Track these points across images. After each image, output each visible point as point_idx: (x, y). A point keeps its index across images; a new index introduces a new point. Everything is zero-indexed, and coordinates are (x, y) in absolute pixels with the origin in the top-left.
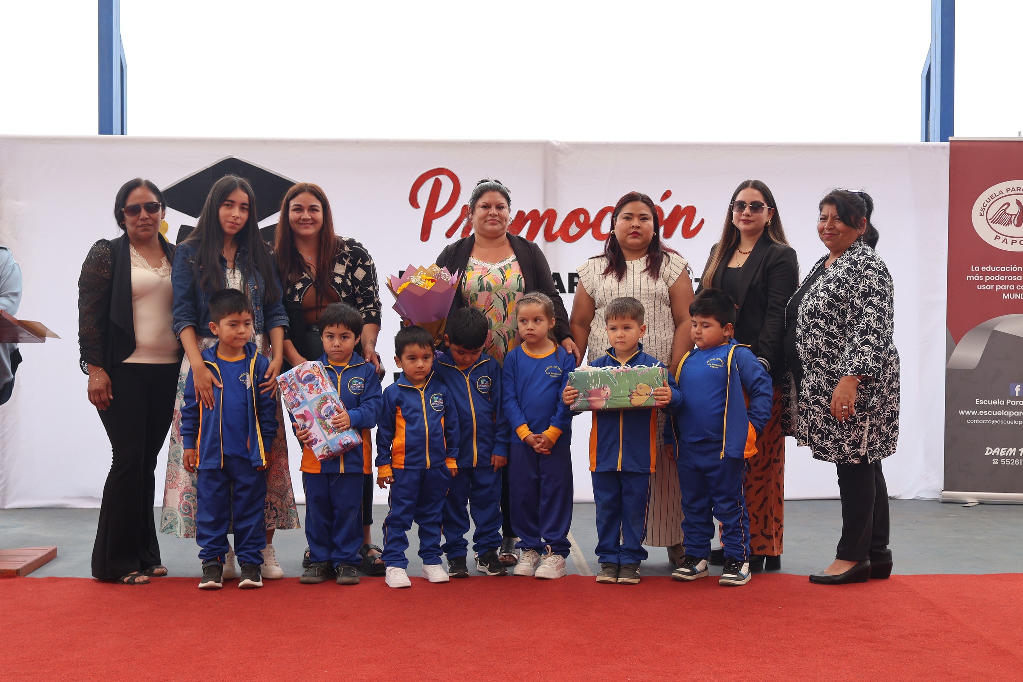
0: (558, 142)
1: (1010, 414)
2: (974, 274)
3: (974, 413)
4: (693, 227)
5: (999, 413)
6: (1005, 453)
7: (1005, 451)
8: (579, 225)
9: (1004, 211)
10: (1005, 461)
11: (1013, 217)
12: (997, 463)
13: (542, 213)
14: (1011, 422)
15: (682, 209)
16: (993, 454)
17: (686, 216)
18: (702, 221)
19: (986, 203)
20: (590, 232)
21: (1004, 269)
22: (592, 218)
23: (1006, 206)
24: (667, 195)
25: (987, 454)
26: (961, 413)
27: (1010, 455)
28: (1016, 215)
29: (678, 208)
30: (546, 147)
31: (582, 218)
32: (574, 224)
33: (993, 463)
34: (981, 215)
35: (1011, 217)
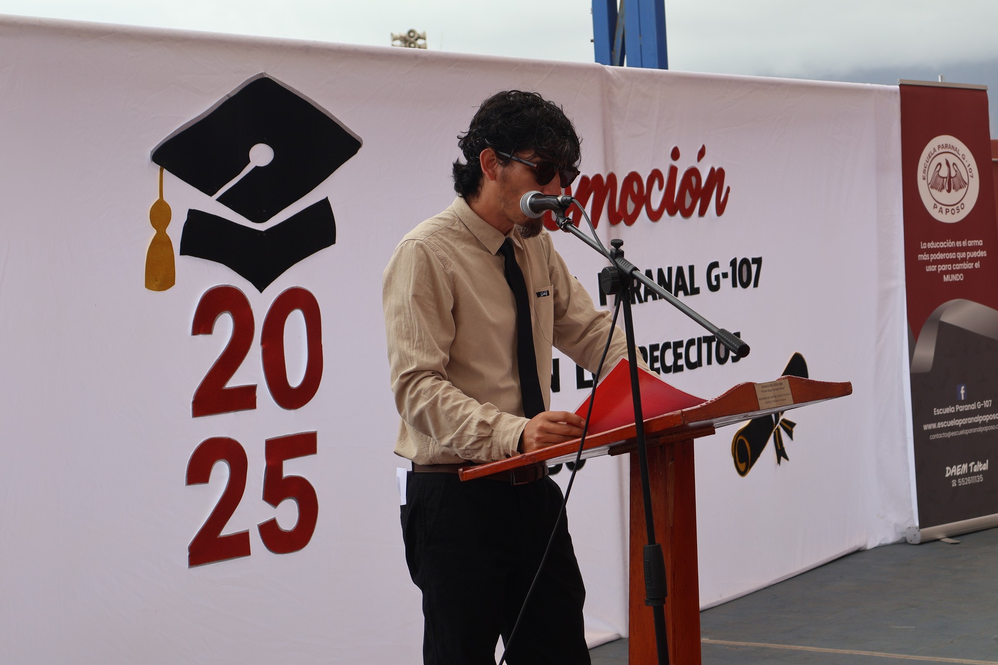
1: (959, 422)
2: (922, 252)
3: (934, 426)
4: (722, 198)
5: (952, 423)
6: (961, 471)
7: (960, 469)
8: (634, 198)
9: (938, 174)
10: (961, 480)
11: (945, 180)
12: (956, 485)
13: (605, 178)
14: (962, 432)
15: (715, 173)
16: (952, 475)
17: (717, 181)
18: (728, 189)
19: (926, 163)
20: (643, 208)
21: (942, 245)
22: (644, 187)
23: (939, 166)
25: (947, 475)
26: (926, 427)
27: (964, 473)
28: (946, 178)
29: (712, 171)
31: (636, 188)
32: (630, 196)
33: (953, 485)
34: (924, 179)
35: (943, 181)
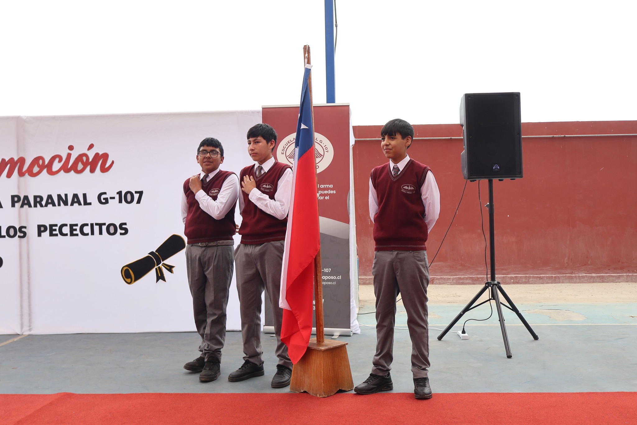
0: (26, 116)
4: (107, 165)
8: (39, 166)
13: (16, 159)
15: (100, 155)
17: (102, 159)
18: (113, 162)
20: (45, 170)
22: (46, 162)
24: (91, 146)
29: (97, 154)
30: (18, 120)
31: (41, 162)
32: (36, 166)
34: (283, 154)
